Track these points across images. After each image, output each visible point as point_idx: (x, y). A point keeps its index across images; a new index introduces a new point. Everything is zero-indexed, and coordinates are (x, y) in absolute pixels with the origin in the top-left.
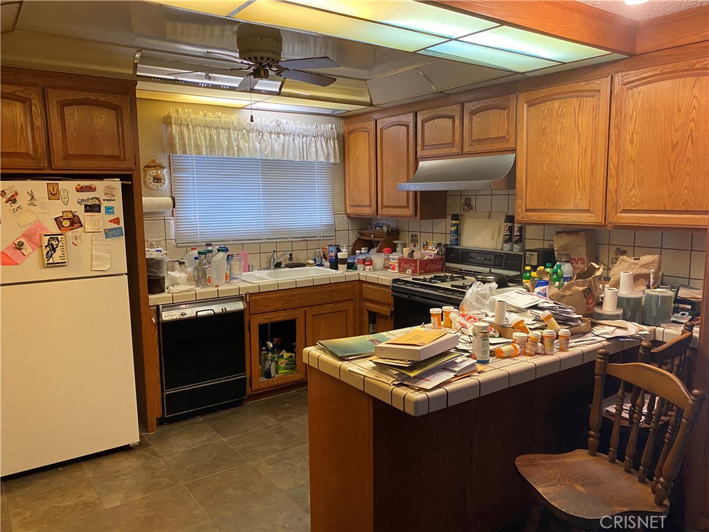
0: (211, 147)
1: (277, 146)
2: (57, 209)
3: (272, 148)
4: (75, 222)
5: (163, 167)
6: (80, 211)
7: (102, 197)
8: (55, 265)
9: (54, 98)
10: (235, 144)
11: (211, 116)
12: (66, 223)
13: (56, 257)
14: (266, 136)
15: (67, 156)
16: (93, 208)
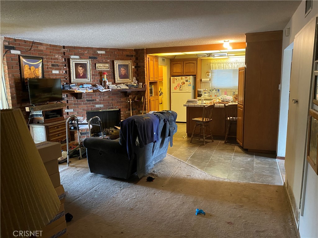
0: (219, 67)
1: (236, 66)
2: (182, 81)
3: (234, 67)
4: (184, 83)
5: (209, 73)
6: (185, 81)
7: (188, 79)
8: (180, 90)
9: (185, 62)
10: (225, 66)
11: (219, 61)
12: (183, 83)
13: (181, 89)
14: (233, 64)
15: (186, 72)
16: (187, 81)
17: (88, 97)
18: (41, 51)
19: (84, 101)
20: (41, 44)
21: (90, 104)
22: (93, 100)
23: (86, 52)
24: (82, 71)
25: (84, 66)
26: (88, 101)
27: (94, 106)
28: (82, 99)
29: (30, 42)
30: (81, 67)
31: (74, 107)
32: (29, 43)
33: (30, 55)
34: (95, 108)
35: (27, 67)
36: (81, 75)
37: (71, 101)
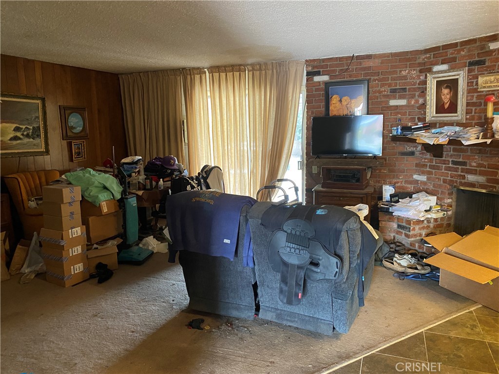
17: (454, 155)
18: (369, 68)
19: (447, 162)
20: (369, 57)
21: (456, 170)
22: (464, 164)
23: (463, 51)
24: (448, 96)
25: (452, 85)
26: (454, 163)
27: (464, 178)
28: (444, 158)
29: (347, 58)
30: (447, 87)
31: (429, 173)
32: (345, 60)
33: (346, 79)
34: (466, 181)
35: (335, 99)
36: (446, 106)
37: (425, 159)
